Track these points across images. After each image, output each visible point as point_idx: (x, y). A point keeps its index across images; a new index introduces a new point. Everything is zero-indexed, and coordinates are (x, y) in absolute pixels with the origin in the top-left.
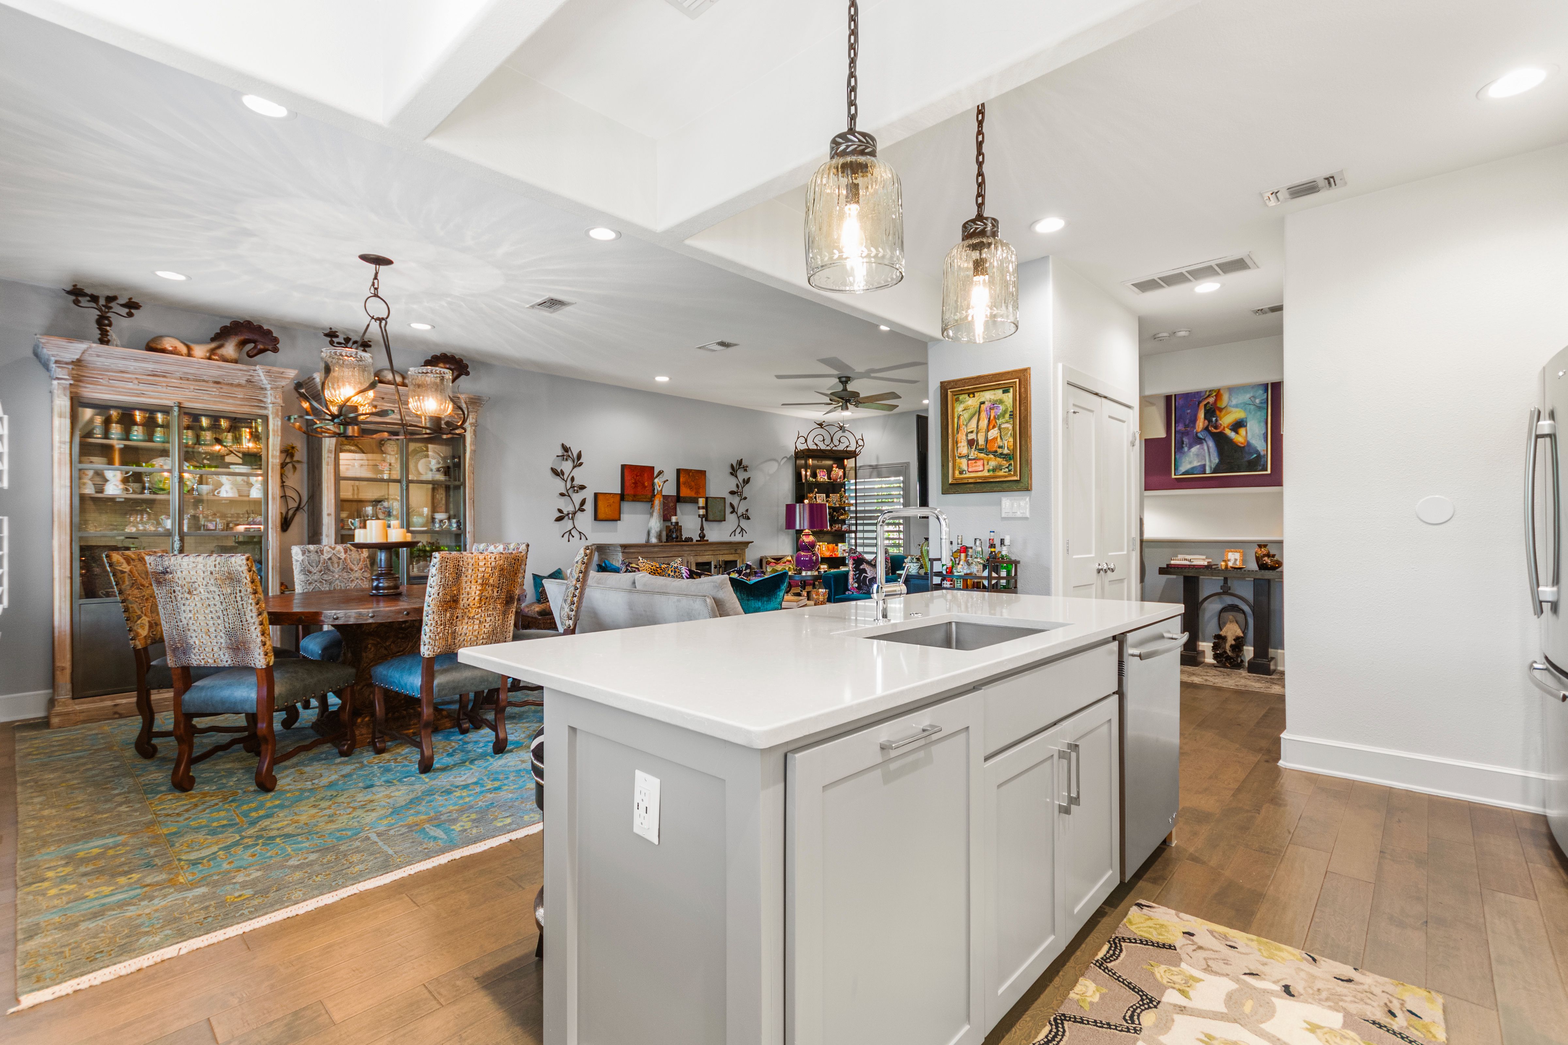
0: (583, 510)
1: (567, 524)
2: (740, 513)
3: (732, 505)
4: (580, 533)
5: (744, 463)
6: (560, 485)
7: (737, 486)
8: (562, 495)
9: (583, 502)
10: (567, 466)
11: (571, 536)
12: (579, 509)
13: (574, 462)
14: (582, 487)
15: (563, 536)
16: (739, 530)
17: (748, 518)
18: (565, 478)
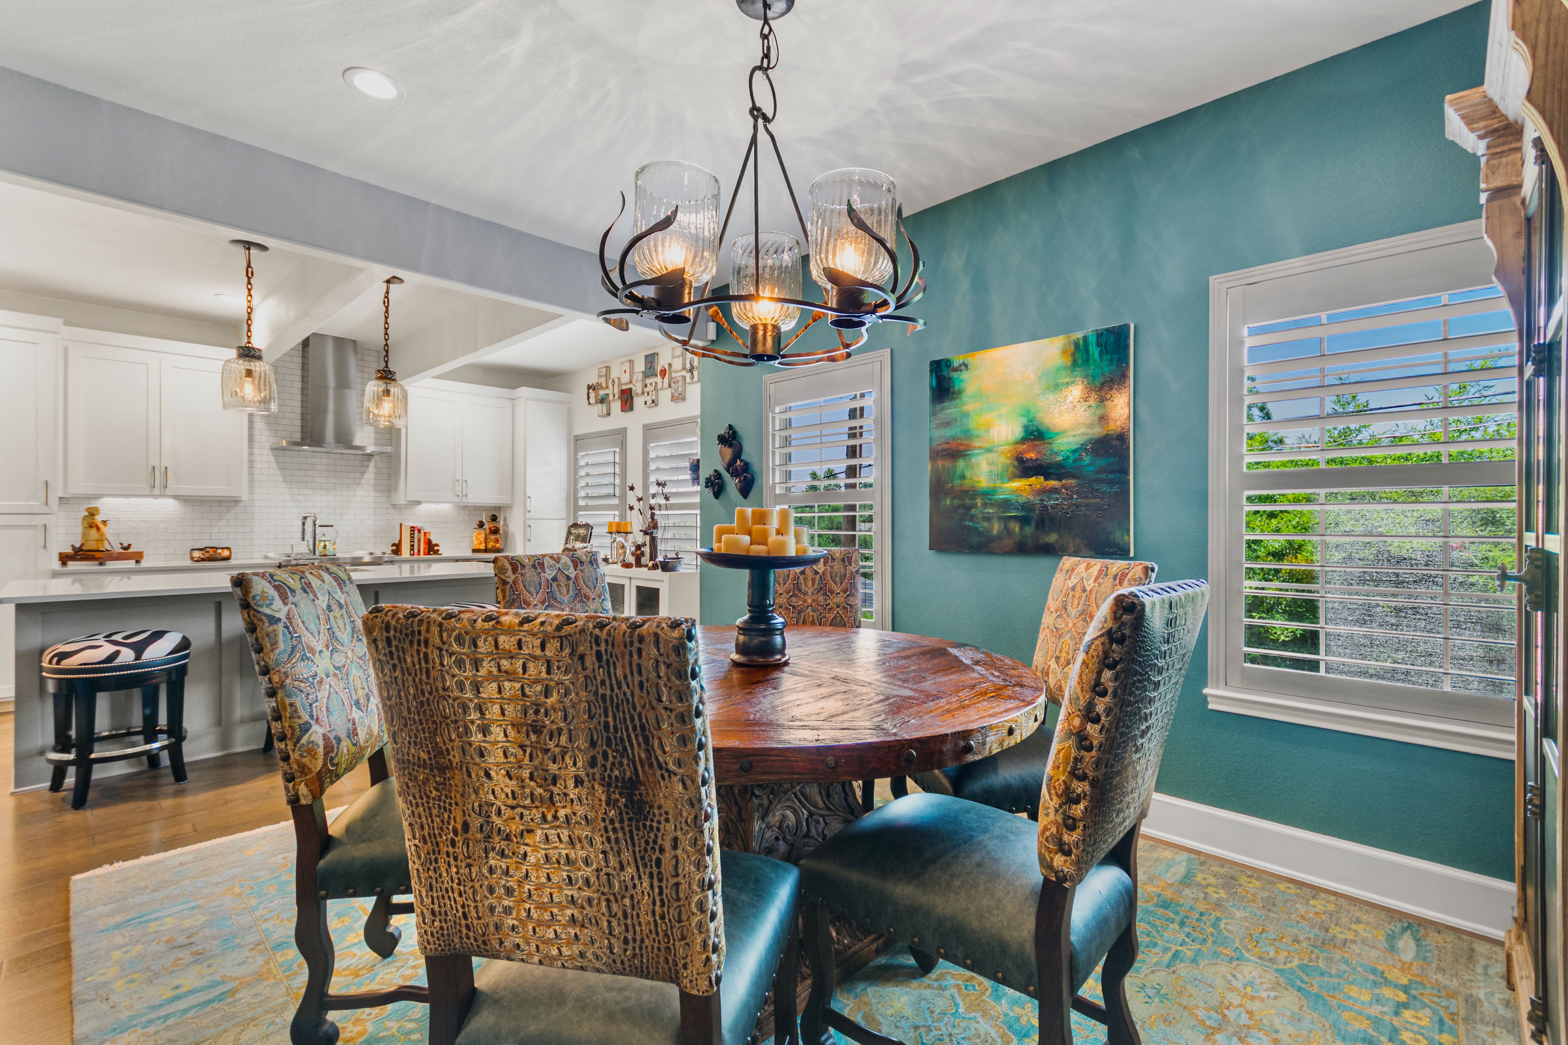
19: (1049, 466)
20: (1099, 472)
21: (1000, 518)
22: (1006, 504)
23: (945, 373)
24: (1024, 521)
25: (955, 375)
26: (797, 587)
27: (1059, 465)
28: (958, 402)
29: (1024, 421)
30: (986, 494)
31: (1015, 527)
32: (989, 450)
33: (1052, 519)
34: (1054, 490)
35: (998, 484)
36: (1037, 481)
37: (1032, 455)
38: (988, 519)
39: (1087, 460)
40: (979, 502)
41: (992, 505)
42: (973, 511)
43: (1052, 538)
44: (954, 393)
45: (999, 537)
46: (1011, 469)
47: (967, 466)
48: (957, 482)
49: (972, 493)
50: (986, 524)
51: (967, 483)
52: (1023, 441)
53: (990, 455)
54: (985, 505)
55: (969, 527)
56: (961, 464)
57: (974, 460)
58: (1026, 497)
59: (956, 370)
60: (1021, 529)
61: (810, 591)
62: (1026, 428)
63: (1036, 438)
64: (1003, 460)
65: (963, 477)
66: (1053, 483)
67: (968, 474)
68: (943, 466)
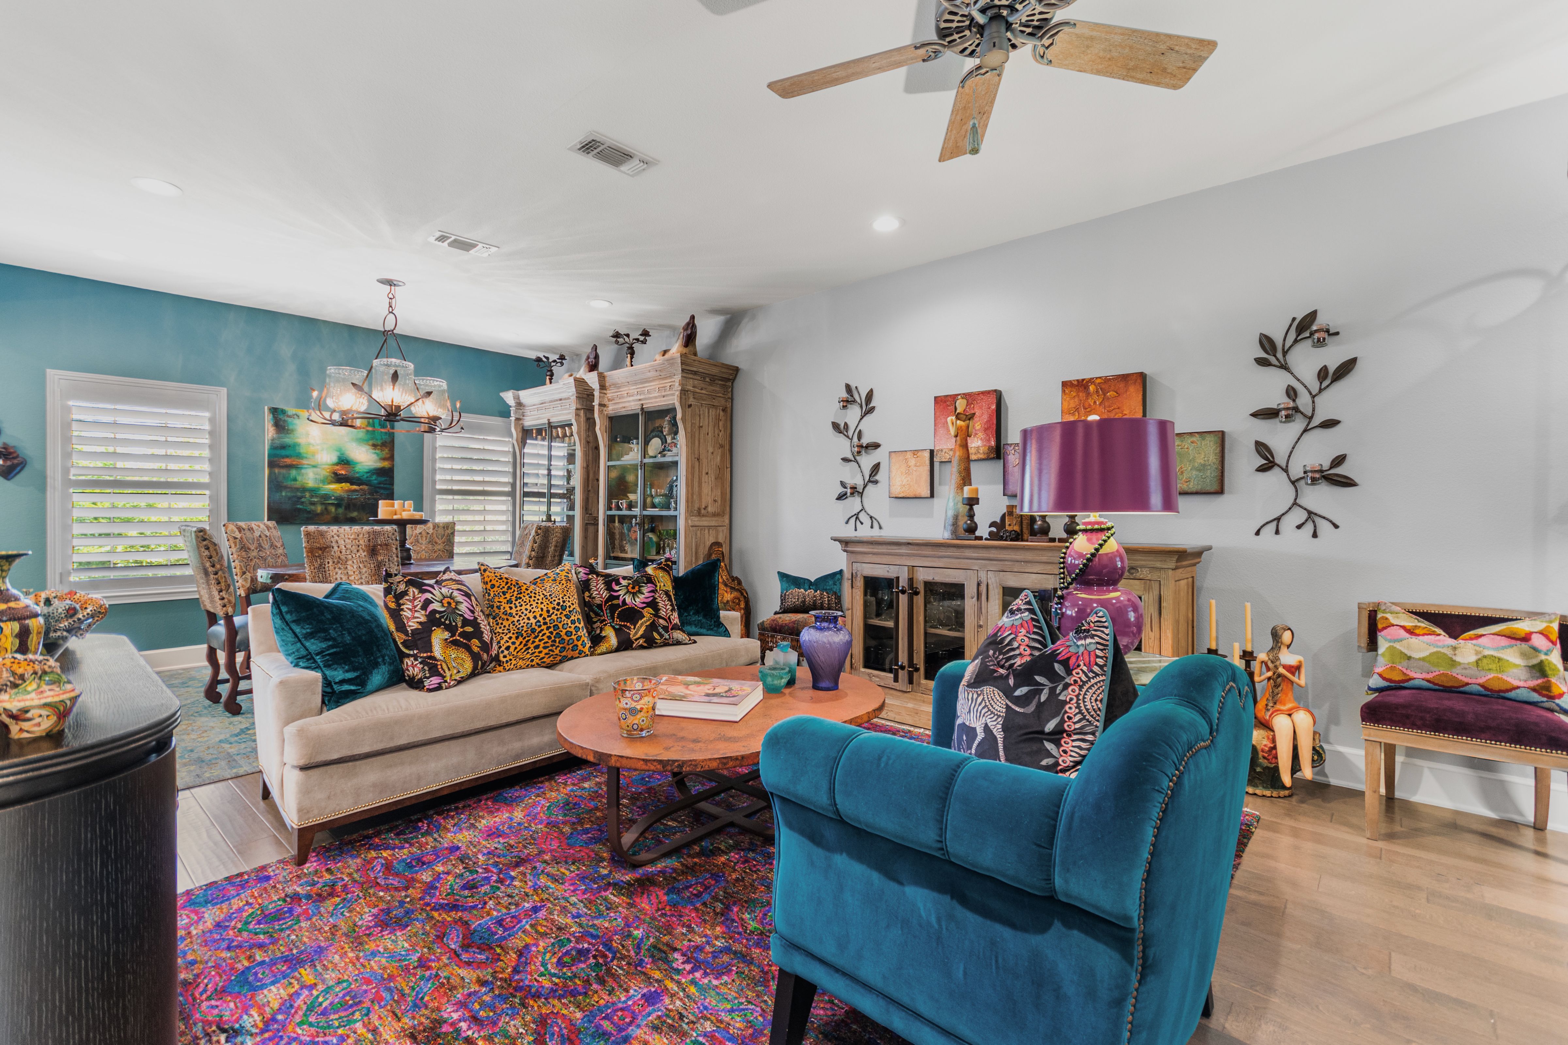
0: (876, 482)
1: (854, 504)
2: (1296, 471)
3: (1261, 448)
4: (871, 517)
5: (1321, 321)
6: (844, 447)
7: (1291, 393)
8: (845, 460)
9: (876, 468)
10: (853, 415)
11: (858, 523)
12: (869, 481)
13: (861, 407)
14: (876, 446)
15: (847, 522)
16: (1299, 516)
17: (1347, 483)
18: (850, 435)
19: (353, 478)
20: (380, 483)
21: (322, 504)
22: (326, 497)
23: (281, 416)
24: (338, 506)
25: (289, 420)
26: (260, 546)
27: (358, 479)
28: (291, 435)
29: (338, 454)
30: (313, 491)
31: (333, 509)
32: (314, 466)
33: (355, 505)
34: (355, 491)
35: (321, 485)
36: (346, 486)
37: (343, 472)
38: (313, 504)
39: (374, 477)
40: (307, 495)
41: (316, 496)
42: (303, 500)
43: (355, 514)
44: (288, 430)
45: (322, 514)
46: (330, 478)
47: (299, 474)
48: (289, 483)
49: (304, 489)
50: (313, 507)
51: (298, 484)
52: (337, 464)
53: (315, 469)
54: (312, 496)
55: (300, 509)
56: (293, 472)
57: (303, 471)
58: (339, 493)
59: (289, 416)
60: (336, 510)
61: (267, 547)
62: (339, 458)
63: (345, 464)
64: (325, 472)
65: (295, 480)
66: (355, 487)
67: (299, 478)
68: (279, 473)
